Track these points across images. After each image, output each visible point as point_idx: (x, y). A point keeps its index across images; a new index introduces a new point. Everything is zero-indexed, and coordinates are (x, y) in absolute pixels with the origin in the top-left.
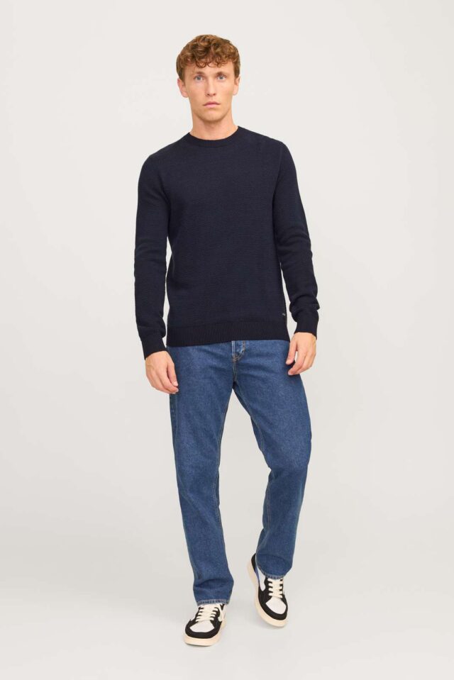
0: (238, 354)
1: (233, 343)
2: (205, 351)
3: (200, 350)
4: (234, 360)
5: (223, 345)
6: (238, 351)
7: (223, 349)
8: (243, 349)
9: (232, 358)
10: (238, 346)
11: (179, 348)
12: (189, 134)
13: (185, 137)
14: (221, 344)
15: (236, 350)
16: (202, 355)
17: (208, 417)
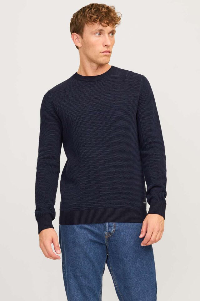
0: (110, 232)
1: (107, 224)
2: (86, 228)
3: (82, 228)
4: (107, 237)
5: (99, 225)
6: (110, 230)
7: (99, 228)
8: (114, 229)
9: (105, 235)
10: (110, 227)
11: (68, 226)
12: (76, 74)
13: (74, 76)
14: (97, 225)
15: (108, 229)
16: (84, 231)
17: (91, 277)
